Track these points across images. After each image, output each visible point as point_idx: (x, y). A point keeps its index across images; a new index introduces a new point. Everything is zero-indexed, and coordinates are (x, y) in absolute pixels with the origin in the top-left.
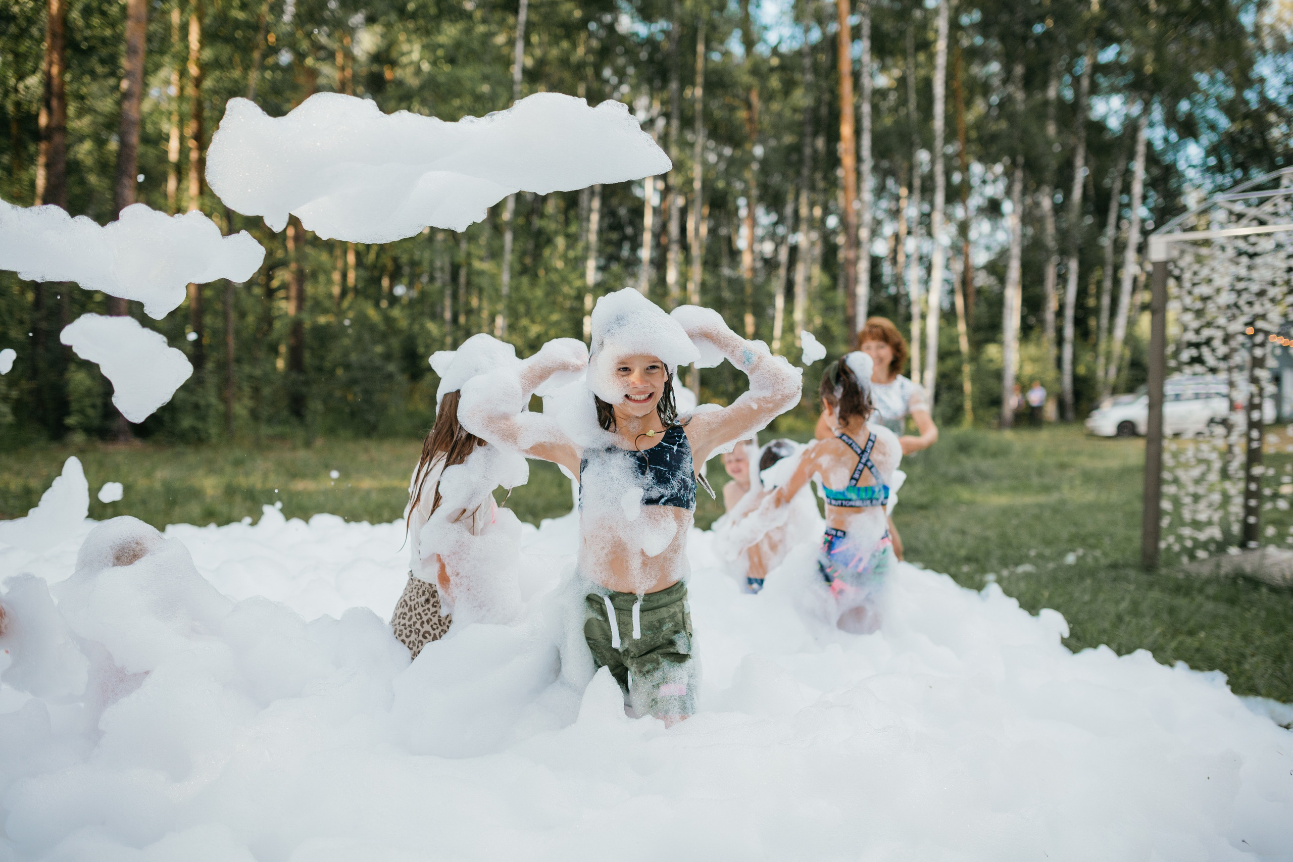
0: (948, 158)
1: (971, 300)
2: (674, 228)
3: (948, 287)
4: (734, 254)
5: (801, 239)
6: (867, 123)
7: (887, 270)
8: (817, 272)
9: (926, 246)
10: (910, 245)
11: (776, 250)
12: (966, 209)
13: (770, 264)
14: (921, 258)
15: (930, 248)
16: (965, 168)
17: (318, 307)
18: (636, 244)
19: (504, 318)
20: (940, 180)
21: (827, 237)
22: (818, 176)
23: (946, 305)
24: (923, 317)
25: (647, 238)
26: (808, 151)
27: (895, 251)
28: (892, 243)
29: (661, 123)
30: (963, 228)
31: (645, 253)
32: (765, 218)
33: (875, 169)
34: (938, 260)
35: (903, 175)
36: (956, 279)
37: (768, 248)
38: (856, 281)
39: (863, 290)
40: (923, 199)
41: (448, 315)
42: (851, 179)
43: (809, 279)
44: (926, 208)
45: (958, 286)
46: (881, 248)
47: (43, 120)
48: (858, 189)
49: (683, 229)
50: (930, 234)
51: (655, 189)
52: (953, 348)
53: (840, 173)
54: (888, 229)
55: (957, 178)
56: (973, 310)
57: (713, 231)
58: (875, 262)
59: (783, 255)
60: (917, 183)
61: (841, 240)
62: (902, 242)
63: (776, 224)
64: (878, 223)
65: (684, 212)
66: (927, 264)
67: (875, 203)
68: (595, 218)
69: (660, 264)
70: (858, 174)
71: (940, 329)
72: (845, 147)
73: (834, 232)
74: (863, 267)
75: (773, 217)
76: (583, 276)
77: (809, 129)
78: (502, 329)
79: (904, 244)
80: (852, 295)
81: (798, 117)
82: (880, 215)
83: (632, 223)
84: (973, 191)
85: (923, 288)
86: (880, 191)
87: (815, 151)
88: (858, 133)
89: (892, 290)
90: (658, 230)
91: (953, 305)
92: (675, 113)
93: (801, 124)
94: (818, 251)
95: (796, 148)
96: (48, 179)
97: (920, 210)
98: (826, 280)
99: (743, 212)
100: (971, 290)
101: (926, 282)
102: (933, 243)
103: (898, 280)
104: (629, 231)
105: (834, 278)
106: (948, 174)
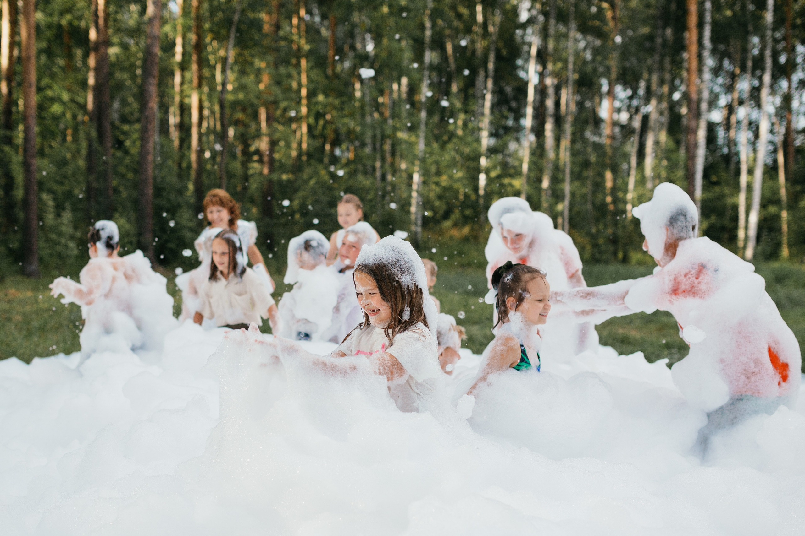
0: (776, 41)
1: (791, 159)
2: (550, 103)
3: (771, 148)
4: (597, 121)
5: (651, 108)
6: (708, 17)
7: (721, 133)
8: (663, 137)
9: (755, 115)
10: (742, 113)
11: (631, 118)
12: (790, 81)
13: (627, 130)
14: (750, 123)
15: (757, 116)
16: (791, 50)
17: (283, 168)
18: (519, 115)
19: (420, 175)
20: (769, 62)
21: (673, 106)
22: (668, 60)
23: (769, 161)
24: (750, 172)
25: (529, 111)
26: (659, 41)
27: (728, 119)
28: (725, 112)
29: (541, 18)
30: (787, 99)
31: (528, 122)
32: (622, 93)
33: (714, 52)
34: (764, 127)
35: (738, 56)
36: (779, 139)
37: (624, 117)
39: (701, 152)
40: (753, 75)
41: (378, 174)
42: (694, 63)
43: (657, 143)
44: (756, 83)
45: (780, 147)
46: (717, 116)
47: (93, 35)
48: (700, 71)
49: (557, 104)
50: (759, 105)
51: (536, 72)
52: (774, 198)
53: (685, 55)
54: (723, 101)
55: (783, 59)
56: (793, 167)
57: (580, 105)
58: (711, 128)
59: (637, 124)
60: (749, 64)
61: (684, 110)
62: (736, 111)
63: (631, 98)
64: (716, 96)
65: (558, 89)
66: (754, 129)
67: (712, 81)
68: (489, 97)
69: (539, 131)
70: (700, 57)
71: (764, 181)
72: (691, 36)
73: (679, 103)
74: (702, 134)
75: (629, 92)
76: (478, 141)
77: (660, 23)
78: (418, 185)
79: (736, 113)
80: (691, 157)
81: (651, 12)
82: (717, 89)
83: (516, 98)
84: (798, 67)
85: (750, 148)
86: (716, 71)
87: (665, 41)
88: (701, 25)
89: (725, 150)
90: (537, 104)
91: (775, 161)
92: (553, 14)
93: (654, 17)
94: (664, 119)
95: (651, 38)
96: (97, 78)
97: (751, 84)
98: (672, 145)
99: (605, 88)
100: (791, 150)
101: (753, 144)
102: (760, 112)
103: (731, 143)
104: (514, 104)
105: (678, 143)
106: (775, 55)
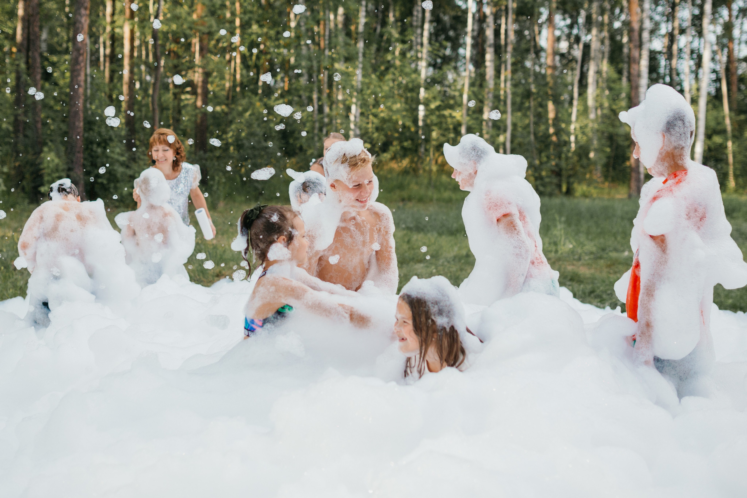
1: (734, 88)
2: (489, 33)
3: (714, 76)
4: (538, 50)
5: (592, 37)
7: (662, 62)
8: (605, 66)
9: (696, 44)
10: (682, 41)
11: (571, 47)
12: (730, 10)
13: (567, 59)
14: (692, 52)
15: (699, 44)
17: (216, 99)
18: (456, 44)
19: (358, 107)
21: (613, 35)
23: (713, 90)
25: (469, 40)
27: (670, 48)
28: (666, 41)
30: (728, 27)
31: (467, 51)
32: (561, 21)
34: (706, 55)
36: (720, 68)
37: (564, 46)
38: (639, 76)
39: (644, 82)
43: (599, 72)
44: (697, 12)
45: (723, 75)
46: (658, 45)
49: (497, 33)
50: (700, 34)
52: (719, 128)
54: (664, 29)
56: (736, 96)
57: (519, 34)
58: (653, 56)
59: (577, 53)
61: (625, 39)
62: (677, 39)
63: (570, 27)
64: (657, 25)
65: (497, 18)
66: (697, 58)
67: (653, 10)
68: (427, 26)
69: (478, 61)
71: (708, 111)
73: (619, 32)
74: (644, 63)
75: (569, 21)
76: (416, 71)
78: (356, 116)
79: (678, 42)
80: (634, 87)
82: (658, 18)
83: (454, 29)
85: (694, 77)
89: (667, 79)
90: (477, 34)
91: (719, 90)
94: (606, 48)
96: (26, 9)
97: (692, 13)
99: (544, 17)
100: (735, 79)
101: (696, 73)
103: (673, 72)
104: (451, 33)
105: (619, 72)
